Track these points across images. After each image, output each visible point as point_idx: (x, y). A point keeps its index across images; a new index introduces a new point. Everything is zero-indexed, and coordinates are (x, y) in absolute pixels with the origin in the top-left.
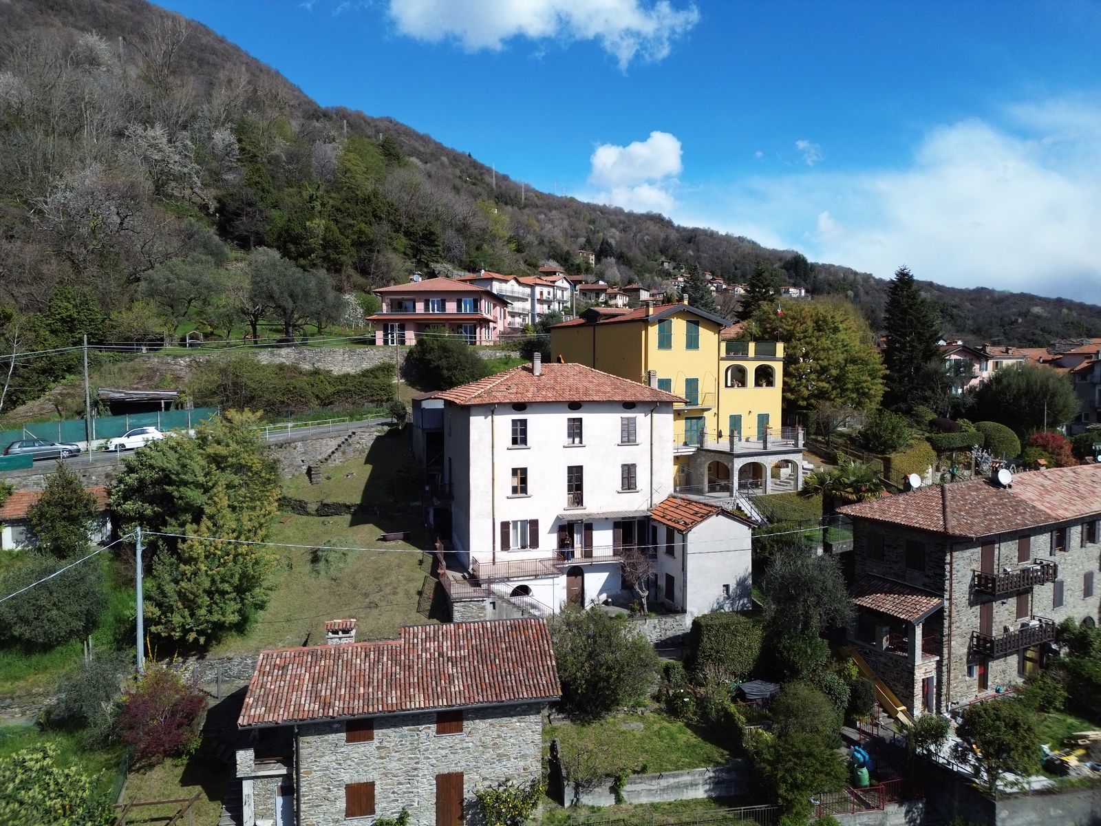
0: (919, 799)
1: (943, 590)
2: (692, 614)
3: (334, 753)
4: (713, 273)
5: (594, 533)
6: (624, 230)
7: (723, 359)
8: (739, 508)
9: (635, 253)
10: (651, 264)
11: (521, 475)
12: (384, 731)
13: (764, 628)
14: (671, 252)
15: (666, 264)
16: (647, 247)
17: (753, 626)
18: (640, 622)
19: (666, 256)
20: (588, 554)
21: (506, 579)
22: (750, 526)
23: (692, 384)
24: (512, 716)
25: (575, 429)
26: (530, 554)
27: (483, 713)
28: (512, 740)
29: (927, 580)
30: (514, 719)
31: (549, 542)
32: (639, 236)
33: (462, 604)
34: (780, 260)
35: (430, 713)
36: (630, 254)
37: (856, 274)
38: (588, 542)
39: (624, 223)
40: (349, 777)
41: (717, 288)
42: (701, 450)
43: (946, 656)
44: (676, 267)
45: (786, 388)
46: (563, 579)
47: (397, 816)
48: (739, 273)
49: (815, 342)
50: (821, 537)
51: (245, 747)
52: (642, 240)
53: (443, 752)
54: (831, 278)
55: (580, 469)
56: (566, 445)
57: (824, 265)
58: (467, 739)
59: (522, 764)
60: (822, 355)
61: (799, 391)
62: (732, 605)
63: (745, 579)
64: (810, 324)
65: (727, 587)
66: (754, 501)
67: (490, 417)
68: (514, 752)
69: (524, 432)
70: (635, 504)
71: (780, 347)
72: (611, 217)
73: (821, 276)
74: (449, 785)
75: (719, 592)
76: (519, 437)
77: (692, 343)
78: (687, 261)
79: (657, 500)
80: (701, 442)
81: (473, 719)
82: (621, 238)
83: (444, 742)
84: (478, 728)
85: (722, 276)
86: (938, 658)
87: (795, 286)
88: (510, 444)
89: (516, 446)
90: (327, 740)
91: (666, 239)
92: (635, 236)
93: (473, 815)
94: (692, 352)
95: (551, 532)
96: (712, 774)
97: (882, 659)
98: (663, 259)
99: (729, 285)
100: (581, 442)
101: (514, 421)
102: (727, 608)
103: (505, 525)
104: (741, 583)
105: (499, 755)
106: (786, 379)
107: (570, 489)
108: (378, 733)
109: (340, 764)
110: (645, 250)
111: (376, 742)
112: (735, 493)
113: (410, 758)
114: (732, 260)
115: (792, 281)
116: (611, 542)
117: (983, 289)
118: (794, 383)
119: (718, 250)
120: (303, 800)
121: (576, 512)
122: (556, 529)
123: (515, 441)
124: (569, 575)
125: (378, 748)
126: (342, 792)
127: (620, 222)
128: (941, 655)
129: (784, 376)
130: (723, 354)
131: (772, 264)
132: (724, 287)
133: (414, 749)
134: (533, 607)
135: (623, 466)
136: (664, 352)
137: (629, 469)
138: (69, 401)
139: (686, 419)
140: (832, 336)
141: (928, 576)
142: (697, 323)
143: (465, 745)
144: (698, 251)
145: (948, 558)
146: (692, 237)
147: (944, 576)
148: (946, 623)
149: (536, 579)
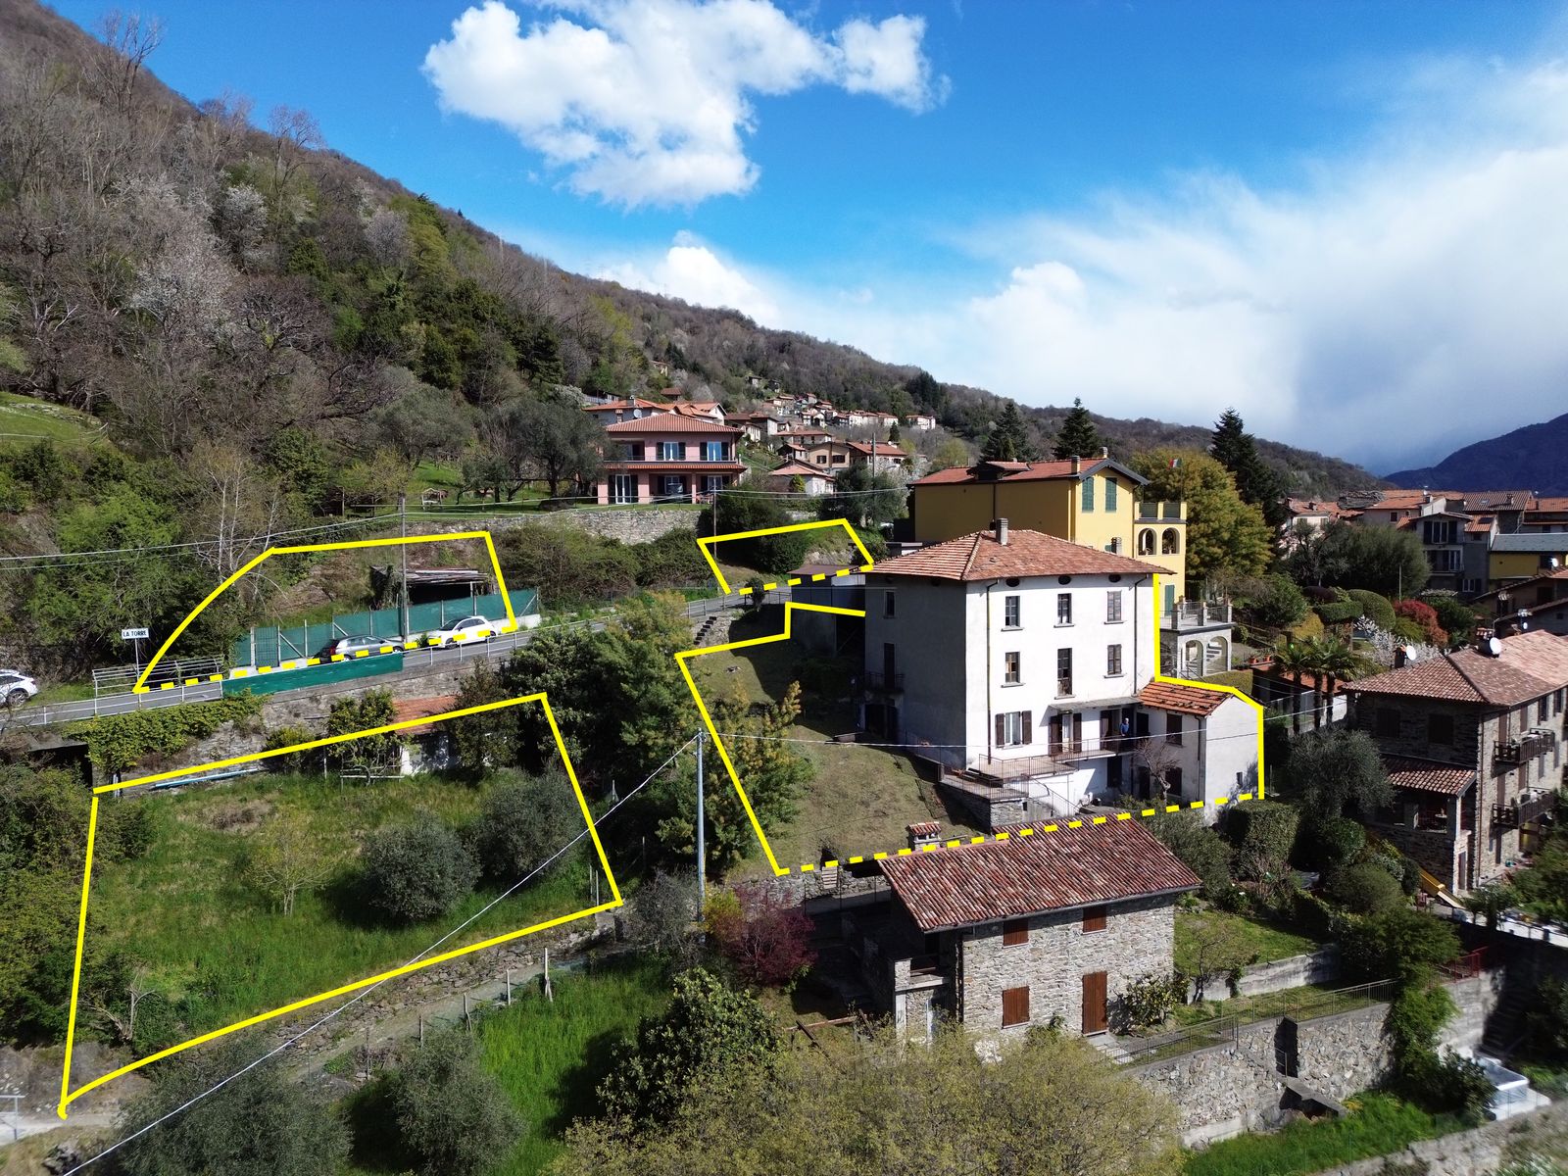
0: (1499, 967)
1: (1476, 762)
3: (993, 957)
4: (818, 396)
5: (1083, 723)
6: (692, 331)
7: (1136, 523)
9: (712, 364)
10: (734, 381)
11: (1014, 661)
12: (1037, 931)
13: (1300, 814)
14: (759, 365)
15: (755, 382)
16: (729, 357)
19: (754, 370)
20: (1077, 749)
24: (1149, 909)
25: (1065, 606)
26: (1023, 751)
27: (1124, 907)
28: (1149, 935)
29: (1455, 753)
30: (1151, 912)
31: (1041, 734)
32: (716, 341)
33: (1000, 805)
34: (901, 379)
35: (1078, 909)
36: (708, 367)
37: (997, 399)
38: (1076, 735)
39: (691, 321)
40: (1005, 983)
41: (825, 415)
43: (1477, 829)
44: (771, 386)
45: (1189, 553)
47: (1048, 1021)
48: (850, 395)
51: (902, 958)
52: (720, 346)
53: (1089, 951)
54: (967, 404)
55: (1069, 652)
56: (1056, 624)
57: (954, 387)
58: (1111, 936)
59: (1156, 959)
63: (1255, 765)
65: (1239, 775)
67: (985, 594)
68: (1150, 947)
69: (1017, 611)
70: (1119, 691)
71: (1184, 508)
72: (673, 312)
73: (955, 402)
74: (1094, 984)
75: (1233, 782)
76: (1011, 616)
77: (1111, 505)
78: (782, 378)
79: (1140, 684)
81: (1114, 914)
82: (691, 343)
83: (1089, 940)
84: (1118, 922)
85: (830, 400)
86: (1470, 833)
87: (922, 413)
88: (1004, 626)
89: (1009, 627)
90: (986, 944)
91: (751, 347)
92: (710, 341)
93: (1115, 1015)
94: (1111, 514)
95: (1041, 725)
96: (1311, 961)
97: (1413, 839)
98: (750, 374)
99: (839, 412)
100: (1069, 621)
101: (1008, 598)
103: (1000, 719)
104: (1251, 770)
105: (1137, 951)
107: (1060, 675)
108: (1032, 934)
109: (998, 969)
110: (725, 360)
111: (1029, 945)
113: (1060, 959)
114: (841, 378)
115: (919, 408)
116: (1098, 734)
117: (1147, 420)
119: (820, 363)
120: (966, 1009)
121: (1066, 702)
122: (1047, 721)
123: (1007, 623)
125: (1032, 950)
126: (1000, 1000)
127: (686, 320)
128: (1473, 830)
130: (1137, 515)
131: (892, 385)
132: (835, 414)
133: (1064, 950)
135: (1110, 646)
136: (1089, 515)
137: (1115, 651)
138: (339, 584)
141: (1457, 750)
142: (1115, 481)
143: (1108, 942)
144: (795, 363)
145: (1480, 729)
146: (785, 344)
147: (1477, 747)
148: (1478, 794)
149: (1054, 776)
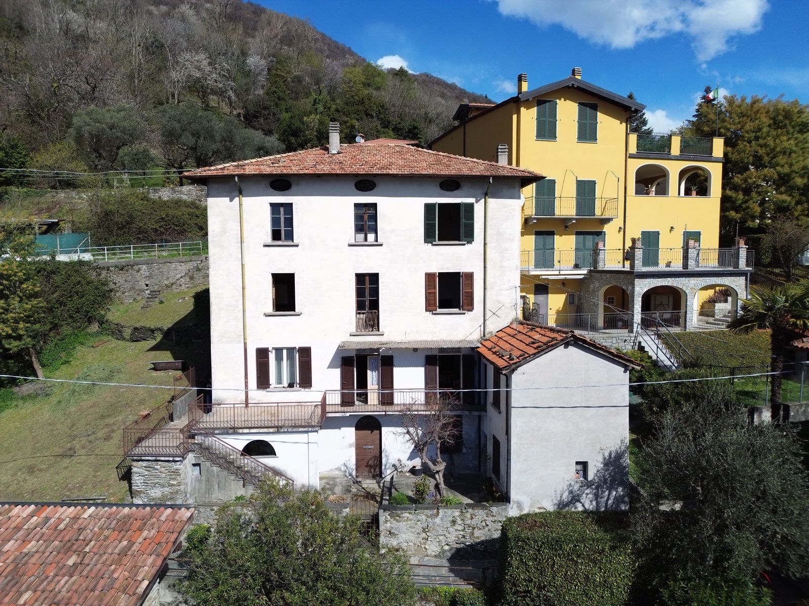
2: (520, 506)
5: (396, 370)
7: (632, 156)
8: (641, 349)
13: (638, 553)
17: (613, 548)
18: (429, 512)
20: (387, 399)
21: (233, 430)
22: (626, 368)
23: (586, 190)
25: (367, 220)
26: (300, 395)
33: (145, 464)
38: (387, 382)
42: (595, 272)
45: (726, 203)
46: (349, 433)
49: (771, 143)
50: (769, 394)
55: (374, 278)
56: (353, 242)
60: (781, 159)
61: (748, 208)
62: (597, 496)
63: (619, 456)
64: (766, 120)
65: (583, 465)
66: (666, 340)
67: (237, 199)
69: (289, 222)
70: (458, 332)
71: (718, 146)
75: (568, 475)
76: (283, 229)
77: (587, 133)
79: (494, 326)
80: (595, 262)
88: (269, 240)
89: (278, 242)
94: (587, 146)
95: (331, 366)
100: (376, 240)
101: (274, 206)
102: (588, 502)
103: (262, 354)
104: (613, 462)
106: (728, 192)
107: (360, 306)
112: (636, 327)
116: (422, 384)
118: (741, 196)
121: (369, 340)
122: (339, 362)
123: (276, 235)
124: (359, 427)
129: (724, 187)
130: (633, 149)
134: (277, 473)
136: (546, 145)
137: (450, 280)
139: (578, 233)
140: (796, 135)
142: (594, 108)
